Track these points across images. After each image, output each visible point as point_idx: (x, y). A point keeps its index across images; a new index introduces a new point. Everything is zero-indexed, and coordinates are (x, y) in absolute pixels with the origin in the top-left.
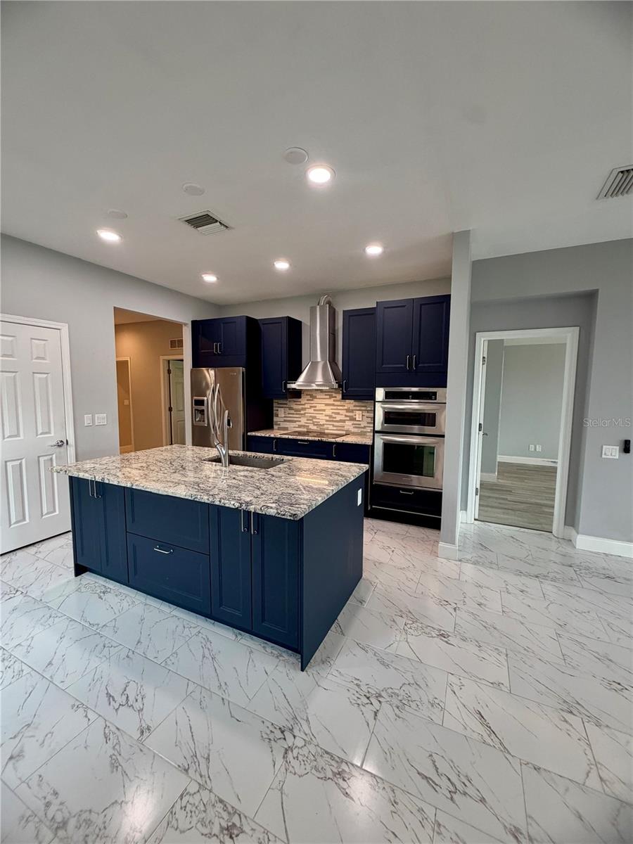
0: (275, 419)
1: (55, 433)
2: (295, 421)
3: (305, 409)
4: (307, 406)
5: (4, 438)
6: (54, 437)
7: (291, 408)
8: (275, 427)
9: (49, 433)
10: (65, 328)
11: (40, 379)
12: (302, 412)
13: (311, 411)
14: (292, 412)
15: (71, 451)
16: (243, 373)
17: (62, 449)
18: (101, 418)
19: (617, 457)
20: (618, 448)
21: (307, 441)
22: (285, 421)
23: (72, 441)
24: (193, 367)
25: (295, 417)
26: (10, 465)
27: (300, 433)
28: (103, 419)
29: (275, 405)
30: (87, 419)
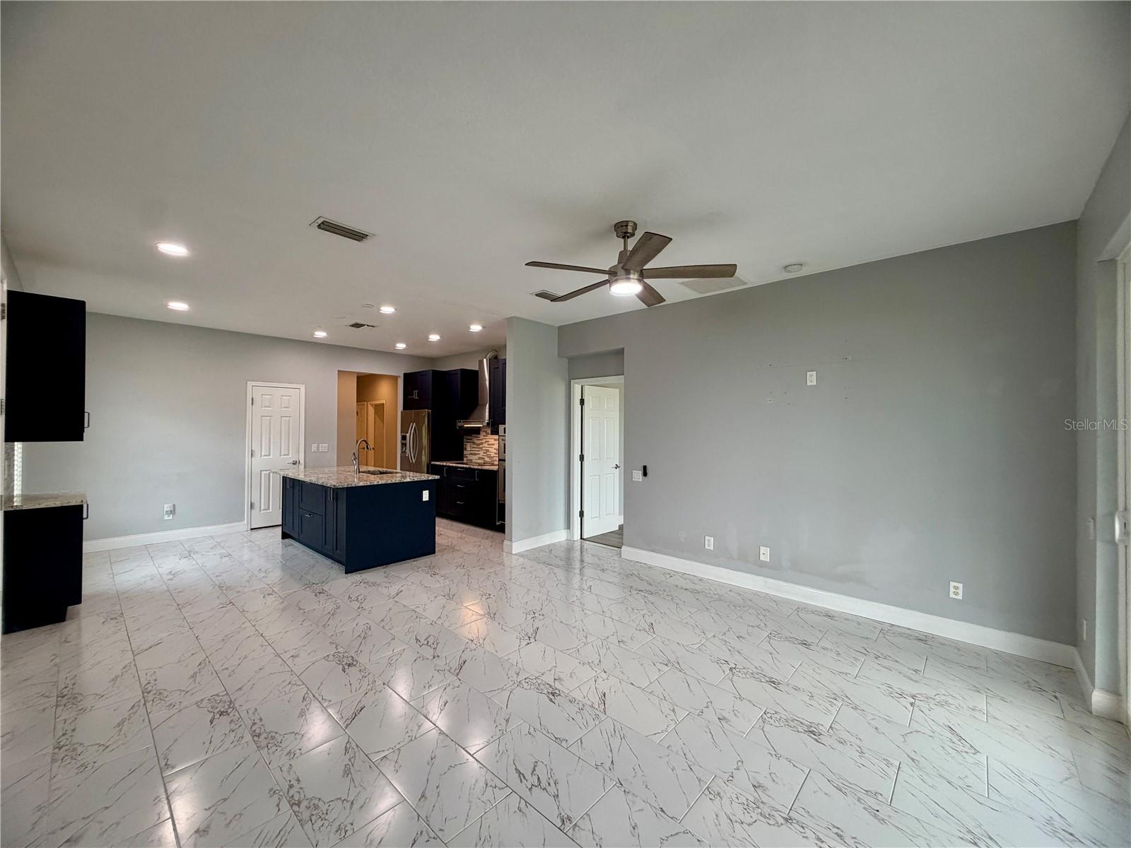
0: (465, 452)
1: (292, 455)
2: (476, 454)
3: (482, 444)
4: (484, 441)
5: (261, 456)
6: (291, 458)
7: (474, 443)
8: (465, 459)
9: (288, 455)
10: (303, 388)
11: (286, 420)
12: (481, 446)
13: (486, 445)
14: (475, 446)
15: (302, 467)
16: (428, 414)
17: (295, 466)
18: (324, 447)
19: (641, 480)
20: (640, 472)
21: (463, 468)
22: (471, 454)
23: (302, 461)
24: (404, 409)
25: (476, 450)
26: (263, 472)
27: (480, 465)
28: (325, 447)
29: (465, 440)
30: (314, 447)
